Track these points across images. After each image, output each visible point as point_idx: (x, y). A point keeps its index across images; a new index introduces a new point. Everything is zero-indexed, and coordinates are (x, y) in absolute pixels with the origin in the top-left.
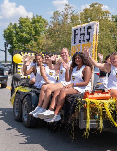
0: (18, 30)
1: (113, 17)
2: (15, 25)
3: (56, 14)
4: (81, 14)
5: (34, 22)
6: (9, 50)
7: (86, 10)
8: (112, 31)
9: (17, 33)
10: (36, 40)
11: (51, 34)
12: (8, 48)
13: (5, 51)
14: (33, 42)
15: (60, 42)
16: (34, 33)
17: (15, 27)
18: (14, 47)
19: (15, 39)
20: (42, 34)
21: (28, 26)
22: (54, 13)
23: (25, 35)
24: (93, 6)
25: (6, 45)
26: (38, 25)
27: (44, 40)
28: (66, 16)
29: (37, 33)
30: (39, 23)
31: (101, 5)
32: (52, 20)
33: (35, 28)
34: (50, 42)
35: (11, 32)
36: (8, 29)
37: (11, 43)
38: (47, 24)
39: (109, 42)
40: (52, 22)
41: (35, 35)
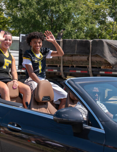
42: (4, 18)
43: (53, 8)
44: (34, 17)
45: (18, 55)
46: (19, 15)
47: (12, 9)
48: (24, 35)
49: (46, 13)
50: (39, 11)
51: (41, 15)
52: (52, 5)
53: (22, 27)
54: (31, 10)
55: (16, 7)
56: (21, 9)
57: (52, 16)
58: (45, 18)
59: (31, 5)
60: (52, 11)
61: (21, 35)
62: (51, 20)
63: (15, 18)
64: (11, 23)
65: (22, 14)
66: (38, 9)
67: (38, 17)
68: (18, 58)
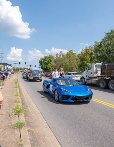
0: (44, 60)
1: (77, 55)
2: (43, 58)
3: (57, 54)
4: (66, 54)
5: (50, 57)
6: (41, 67)
7: (67, 53)
8: (77, 60)
9: (44, 61)
10: (50, 63)
11: (55, 61)
12: (41, 66)
13: (40, 68)
14: (49, 64)
15: (59, 64)
16: (49, 61)
17: (43, 59)
18: (43, 66)
19: (43, 63)
20: (53, 62)
21: (47, 59)
22: (56, 54)
23: (46, 62)
24: (70, 51)
25: (40, 66)
26: (51, 58)
27: (53, 64)
28: (61, 55)
29: (51, 61)
30: (51, 57)
31: (73, 51)
32: (56, 57)
33: (50, 59)
34: (55, 64)
35: (42, 61)
36: (41, 60)
37: (42, 65)
38: (54, 58)
39: (76, 64)
40: (56, 58)
41: (50, 62)
42: (93, 56)
43: (113, 51)
44: (105, 55)
45: (100, 70)
46: (99, 55)
47: (96, 53)
48: (103, 63)
49: (110, 53)
50: (107, 53)
51: (108, 54)
52: (112, 50)
53: (100, 59)
54: (104, 53)
55: (98, 52)
56: (100, 53)
57: (112, 54)
58: (109, 55)
59: (103, 51)
60: (112, 52)
61: (102, 63)
62: (112, 55)
63: (98, 56)
64: (96, 58)
65: (100, 54)
66: (106, 52)
67: (107, 55)
68: (100, 71)
